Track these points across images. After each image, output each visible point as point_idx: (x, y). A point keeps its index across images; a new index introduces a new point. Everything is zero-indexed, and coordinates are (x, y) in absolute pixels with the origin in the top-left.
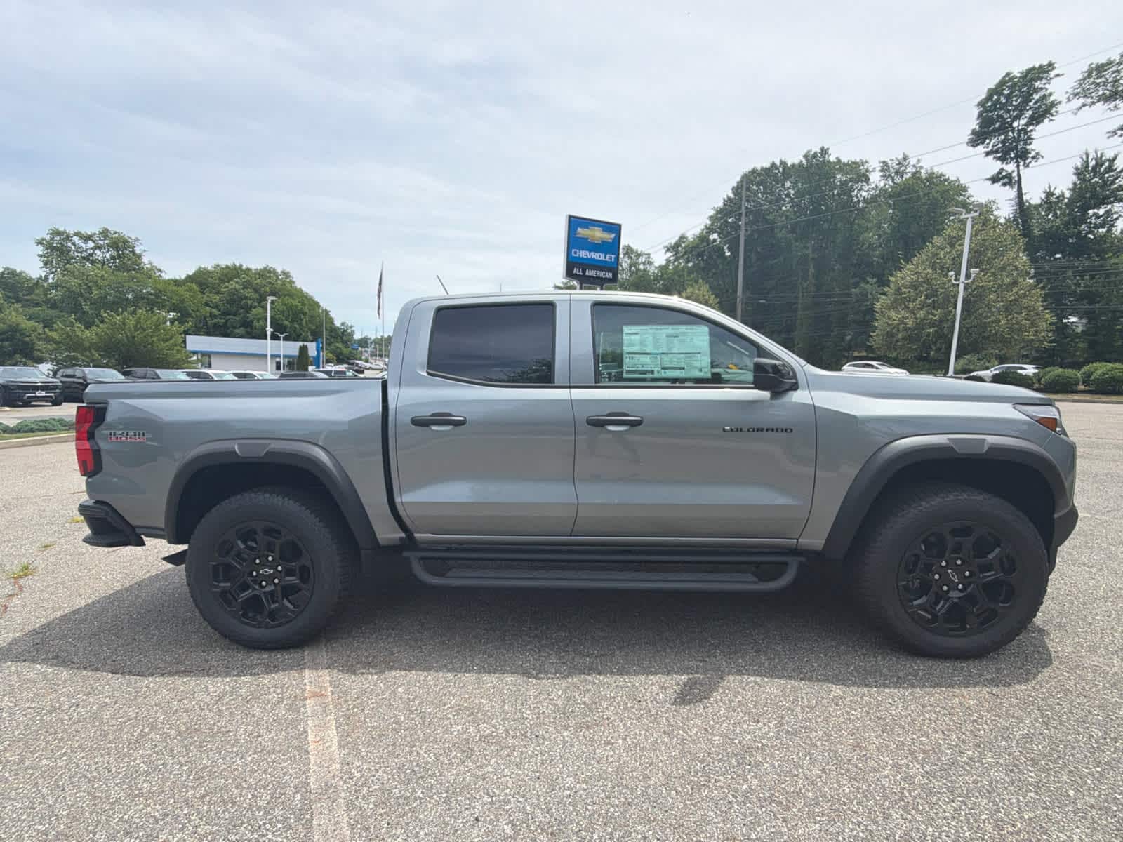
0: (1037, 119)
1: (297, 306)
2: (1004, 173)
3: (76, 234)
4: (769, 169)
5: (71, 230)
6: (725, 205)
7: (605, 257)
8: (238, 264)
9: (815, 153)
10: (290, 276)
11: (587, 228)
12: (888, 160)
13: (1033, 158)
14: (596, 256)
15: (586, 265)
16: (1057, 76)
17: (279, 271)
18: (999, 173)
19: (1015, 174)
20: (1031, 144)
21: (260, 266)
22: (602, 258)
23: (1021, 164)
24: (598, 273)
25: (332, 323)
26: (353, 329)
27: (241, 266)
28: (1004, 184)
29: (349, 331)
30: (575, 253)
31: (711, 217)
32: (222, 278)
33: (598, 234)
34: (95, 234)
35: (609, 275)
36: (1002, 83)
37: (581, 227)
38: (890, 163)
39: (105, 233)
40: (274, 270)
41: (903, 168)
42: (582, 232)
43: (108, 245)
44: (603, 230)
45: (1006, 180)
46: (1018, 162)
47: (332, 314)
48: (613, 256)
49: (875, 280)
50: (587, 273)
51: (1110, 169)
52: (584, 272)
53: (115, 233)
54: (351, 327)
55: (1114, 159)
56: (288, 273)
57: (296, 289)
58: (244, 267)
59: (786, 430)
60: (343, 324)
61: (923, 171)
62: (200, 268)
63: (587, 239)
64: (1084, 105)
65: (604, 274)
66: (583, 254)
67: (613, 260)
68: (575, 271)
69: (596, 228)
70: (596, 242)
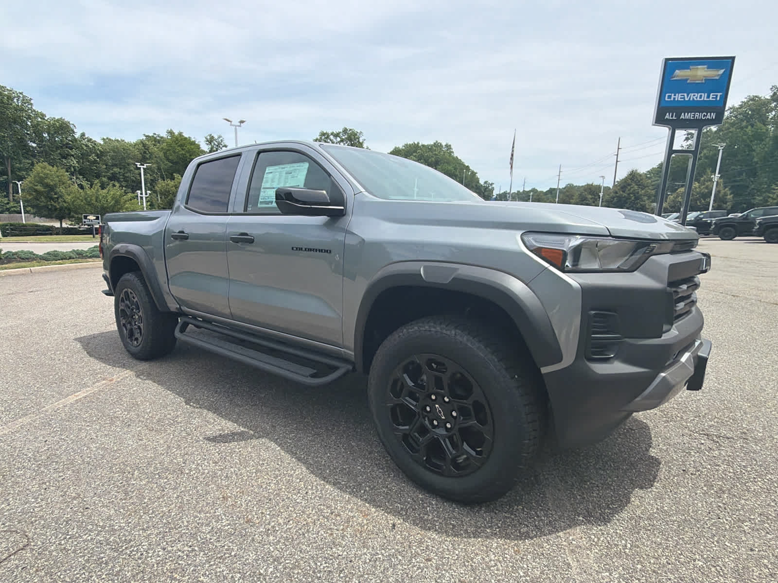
1: (451, 171)
3: (332, 134)
5: (330, 132)
7: (708, 97)
8: (416, 143)
10: (451, 148)
11: (688, 68)
14: (695, 97)
15: (681, 108)
17: (444, 144)
21: (431, 142)
22: (704, 97)
24: (697, 115)
25: (478, 182)
26: (493, 186)
27: (418, 143)
29: (490, 188)
30: (670, 97)
32: (406, 153)
33: (702, 72)
34: (340, 133)
35: (714, 116)
37: (679, 69)
39: (345, 131)
40: (441, 144)
42: (679, 73)
43: (346, 138)
44: (708, 68)
47: (478, 175)
48: (720, 94)
50: (682, 117)
52: (678, 116)
53: (350, 130)
54: (492, 184)
56: (450, 146)
57: (453, 158)
58: (420, 145)
59: (327, 252)
60: (486, 183)
62: (396, 148)
63: (687, 80)
65: (704, 116)
66: (678, 97)
67: (718, 99)
68: (667, 117)
69: (699, 67)
70: (697, 82)
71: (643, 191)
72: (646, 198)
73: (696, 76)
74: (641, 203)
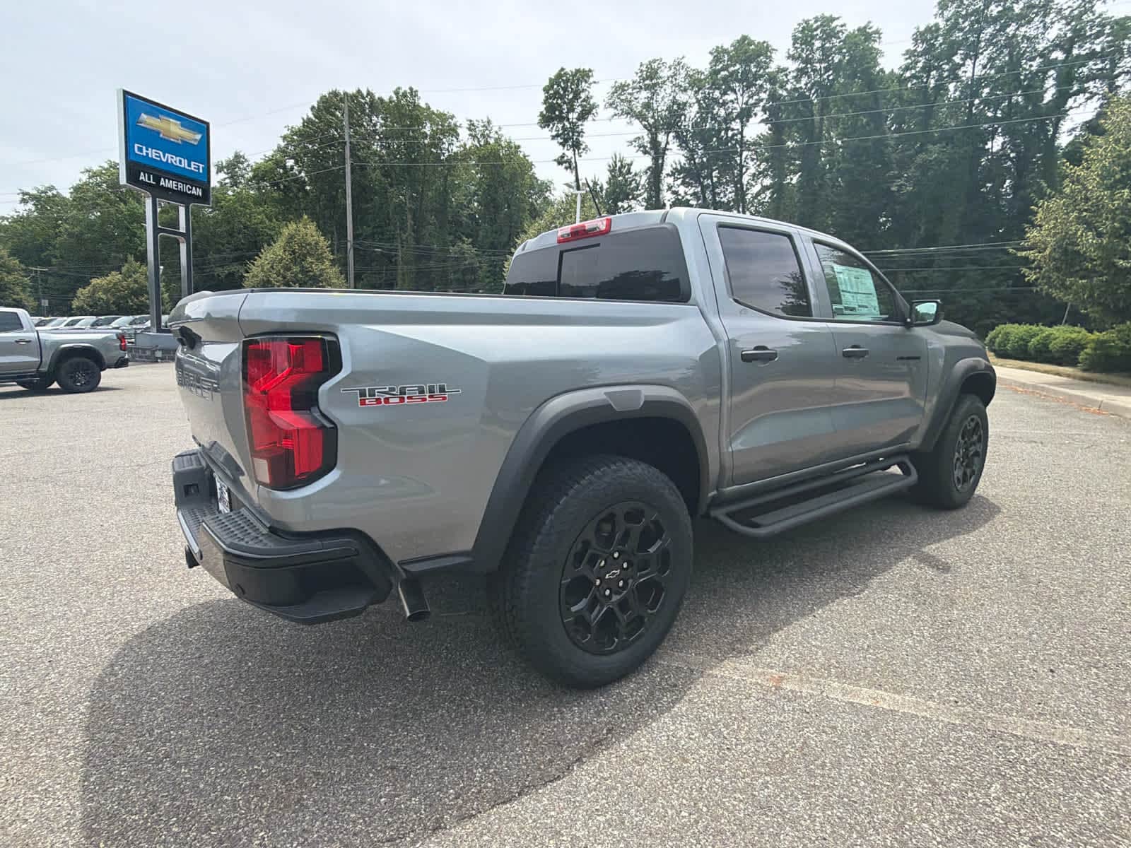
0: (583, 116)
2: (566, 158)
4: (354, 95)
6: (304, 125)
9: (405, 92)
11: (157, 116)
12: (474, 119)
13: (584, 149)
14: (174, 160)
15: (160, 171)
16: (595, 82)
18: (562, 157)
19: (573, 160)
20: (582, 136)
22: (184, 164)
23: (577, 152)
24: (181, 186)
28: (566, 168)
30: (140, 150)
31: (284, 138)
33: (175, 130)
35: (199, 192)
36: (559, 76)
37: (146, 113)
38: (476, 123)
41: (487, 132)
44: (182, 125)
45: (567, 165)
46: (574, 151)
48: (201, 166)
49: (470, 240)
50: (162, 183)
51: (629, 172)
52: (157, 180)
55: (631, 164)
61: (503, 139)
63: (158, 132)
64: (615, 115)
65: (189, 189)
66: (153, 153)
67: (201, 171)
68: (142, 177)
69: (171, 120)
70: (172, 140)
71: (10, 277)
72: (18, 289)
73: (169, 131)
74: (15, 297)
